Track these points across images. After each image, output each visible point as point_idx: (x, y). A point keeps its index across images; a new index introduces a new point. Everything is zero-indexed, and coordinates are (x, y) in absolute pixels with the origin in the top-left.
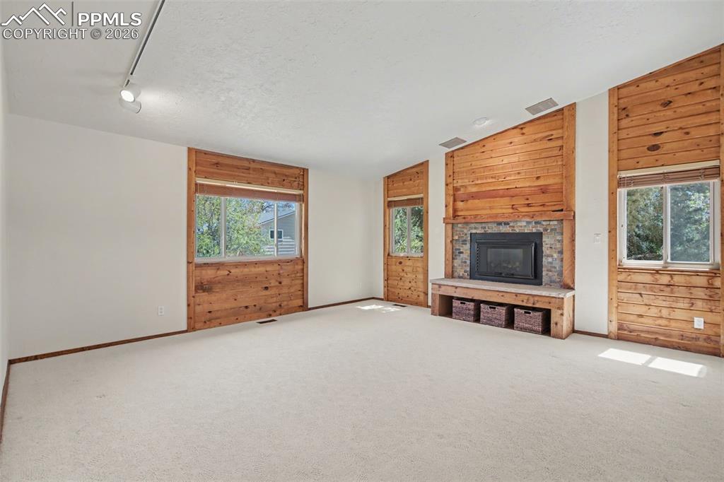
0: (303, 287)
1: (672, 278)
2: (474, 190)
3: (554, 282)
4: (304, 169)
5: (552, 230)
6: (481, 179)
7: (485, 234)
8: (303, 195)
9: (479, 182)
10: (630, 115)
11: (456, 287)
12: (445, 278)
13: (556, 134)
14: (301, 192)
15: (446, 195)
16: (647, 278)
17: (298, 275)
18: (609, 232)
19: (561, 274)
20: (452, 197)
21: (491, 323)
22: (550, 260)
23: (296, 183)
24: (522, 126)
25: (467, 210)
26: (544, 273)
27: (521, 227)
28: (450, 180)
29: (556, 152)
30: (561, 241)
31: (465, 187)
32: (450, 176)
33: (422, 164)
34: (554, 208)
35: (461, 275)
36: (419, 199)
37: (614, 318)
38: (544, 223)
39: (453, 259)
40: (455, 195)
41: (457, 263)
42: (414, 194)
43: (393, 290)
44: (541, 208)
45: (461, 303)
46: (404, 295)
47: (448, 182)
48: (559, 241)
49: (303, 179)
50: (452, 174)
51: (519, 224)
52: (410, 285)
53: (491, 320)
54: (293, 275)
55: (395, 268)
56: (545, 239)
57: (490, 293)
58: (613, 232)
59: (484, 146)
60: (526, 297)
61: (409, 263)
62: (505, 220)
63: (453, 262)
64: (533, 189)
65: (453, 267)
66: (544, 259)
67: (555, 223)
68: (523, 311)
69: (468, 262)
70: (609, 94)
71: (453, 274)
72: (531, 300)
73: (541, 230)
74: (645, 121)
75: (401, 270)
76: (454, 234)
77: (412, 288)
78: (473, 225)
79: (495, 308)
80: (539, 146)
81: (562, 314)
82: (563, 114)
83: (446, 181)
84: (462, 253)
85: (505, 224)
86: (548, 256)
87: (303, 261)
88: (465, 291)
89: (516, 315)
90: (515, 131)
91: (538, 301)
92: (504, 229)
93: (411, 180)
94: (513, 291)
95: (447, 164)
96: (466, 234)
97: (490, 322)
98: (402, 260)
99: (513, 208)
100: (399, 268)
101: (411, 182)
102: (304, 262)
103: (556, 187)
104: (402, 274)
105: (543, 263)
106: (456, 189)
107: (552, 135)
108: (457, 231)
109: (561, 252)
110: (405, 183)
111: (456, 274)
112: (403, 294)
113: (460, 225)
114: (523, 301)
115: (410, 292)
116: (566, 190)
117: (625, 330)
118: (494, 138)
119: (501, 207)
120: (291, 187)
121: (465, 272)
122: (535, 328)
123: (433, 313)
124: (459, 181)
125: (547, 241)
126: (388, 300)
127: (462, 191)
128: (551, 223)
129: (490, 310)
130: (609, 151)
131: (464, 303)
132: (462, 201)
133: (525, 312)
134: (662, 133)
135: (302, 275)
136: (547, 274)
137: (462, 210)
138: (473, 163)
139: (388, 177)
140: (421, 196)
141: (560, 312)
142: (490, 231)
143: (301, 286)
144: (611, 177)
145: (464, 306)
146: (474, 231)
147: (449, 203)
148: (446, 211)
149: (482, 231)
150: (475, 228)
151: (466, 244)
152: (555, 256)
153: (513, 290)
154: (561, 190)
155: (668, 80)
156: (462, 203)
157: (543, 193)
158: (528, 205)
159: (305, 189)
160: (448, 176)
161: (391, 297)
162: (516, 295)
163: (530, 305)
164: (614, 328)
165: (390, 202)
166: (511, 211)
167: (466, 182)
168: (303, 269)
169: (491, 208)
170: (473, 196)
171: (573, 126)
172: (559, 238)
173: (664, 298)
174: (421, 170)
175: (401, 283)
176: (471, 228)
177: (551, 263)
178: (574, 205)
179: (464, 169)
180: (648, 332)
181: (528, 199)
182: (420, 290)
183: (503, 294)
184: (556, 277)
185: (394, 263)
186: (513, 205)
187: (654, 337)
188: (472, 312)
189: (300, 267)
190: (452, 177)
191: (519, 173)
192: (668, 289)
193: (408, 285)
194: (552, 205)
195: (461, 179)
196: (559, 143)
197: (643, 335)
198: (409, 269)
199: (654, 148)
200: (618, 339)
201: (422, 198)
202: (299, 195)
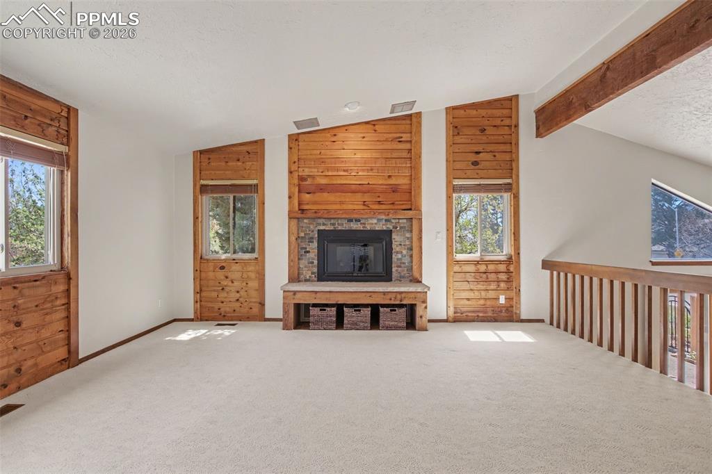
0: (69, 324)
1: (487, 267)
2: (323, 181)
3: (403, 277)
4: (69, 108)
5: (401, 228)
6: (332, 171)
7: (334, 231)
8: (67, 155)
9: (330, 173)
10: (461, 134)
11: (316, 292)
12: (289, 282)
13: (406, 137)
14: (63, 149)
15: (290, 184)
16: (472, 268)
17: (58, 302)
18: (448, 230)
19: (410, 269)
20: (297, 188)
21: (358, 327)
22: (400, 256)
23: (52, 130)
24: (373, 123)
25: (315, 203)
26: (394, 270)
27: (373, 224)
28: (294, 167)
29: (405, 154)
30: (411, 239)
31: (313, 177)
32: (295, 162)
33: (256, 142)
34: (404, 207)
35: (308, 277)
36: (251, 185)
37: (451, 304)
38: (393, 221)
39: (299, 259)
40: (301, 185)
41: (303, 263)
42: (243, 178)
43: (210, 305)
44: (391, 207)
45: (321, 310)
46: (228, 309)
47: (292, 170)
48: (408, 238)
49: (68, 125)
50: (296, 160)
51: (370, 221)
52: (238, 295)
53: (356, 324)
54: (49, 305)
55: (212, 274)
56: (394, 236)
57: (355, 296)
58: (450, 231)
59: (335, 135)
60: (394, 295)
61: (235, 267)
62: (356, 216)
63: (299, 264)
64: (385, 187)
65: (299, 268)
66: (393, 256)
67: (405, 221)
68: (388, 310)
69: (316, 262)
70: (446, 111)
71: (299, 277)
72: (399, 296)
73: (391, 228)
74: (469, 141)
75: (223, 277)
76: (300, 230)
77: (241, 299)
78: (321, 221)
79: (360, 310)
80: (388, 146)
81: (426, 307)
82: (411, 120)
83: (289, 168)
84: (308, 252)
85: (356, 221)
86: (397, 253)
87: (67, 276)
88: (328, 296)
89: (381, 314)
90: (368, 126)
91: (405, 298)
92: (355, 226)
93: (238, 160)
94: (381, 291)
95: (290, 148)
96: (313, 231)
97: (355, 326)
98: (224, 264)
99: (364, 205)
100: (220, 274)
101: (239, 164)
102: (70, 279)
103: (404, 187)
104: (225, 283)
105: (393, 260)
106: (302, 179)
107: (402, 137)
108: (302, 227)
109: (411, 249)
110: (230, 164)
111: (302, 277)
112: (226, 308)
113: (305, 221)
114: (391, 299)
115: (238, 304)
116: (415, 190)
117: (458, 313)
118: (346, 128)
119: (353, 203)
120: (44, 136)
121: (312, 273)
122: (400, 325)
123: (286, 327)
124: (306, 170)
125: (397, 238)
126: (201, 320)
127: (309, 182)
128: (401, 221)
129: (355, 314)
130: (447, 161)
131: (325, 310)
132: (308, 193)
133: (391, 310)
134: (480, 152)
135: (64, 301)
136: (397, 270)
137: (308, 204)
138: (323, 151)
139: (201, 152)
140: (255, 182)
141: (424, 305)
142: (340, 228)
143: (65, 322)
144: (449, 183)
145: (323, 312)
146: (322, 228)
147: (294, 194)
148: (290, 203)
149: (332, 228)
150: (324, 224)
151: (313, 242)
152: (405, 252)
153: (381, 289)
154: (409, 191)
155: (483, 112)
156: (308, 196)
157: (393, 191)
158: (379, 203)
159: (72, 144)
160: (291, 162)
161: (207, 313)
162: (384, 293)
163: (398, 302)
164: (451, 313)
165: (202, 186)
166: (362, 207)
167: (314, 172)
168: (68, 291)
169: (341, 203)
170: (321, 189)
171: (419, 132)
172: (408, 235)
173: (482, 283)
174: (253, 151)
175: (223, 295)
176: (320, 224)
177: (401, 259)
178: (421, 205)
179: (311, 157)
180: (473, 312)
181: (379, 197)
182: (254, 300)
183: (371, 294)
184: (405, 273)
185: (211, 269)
186: (364, 202)
187: (476, 315)
188: (334, 319)
189: (62, 288)
190: (297, 163)
191: (372, 170)
192: (484, 276)
193: (234, 296)
194: (400, 204)
195: (309, 167)
196: (408, 146)
197: (470, 314)
198: (236, 275)
199: (475, 163)
200: (455, 322)
201: (256, 186)
202: (60, 154)
